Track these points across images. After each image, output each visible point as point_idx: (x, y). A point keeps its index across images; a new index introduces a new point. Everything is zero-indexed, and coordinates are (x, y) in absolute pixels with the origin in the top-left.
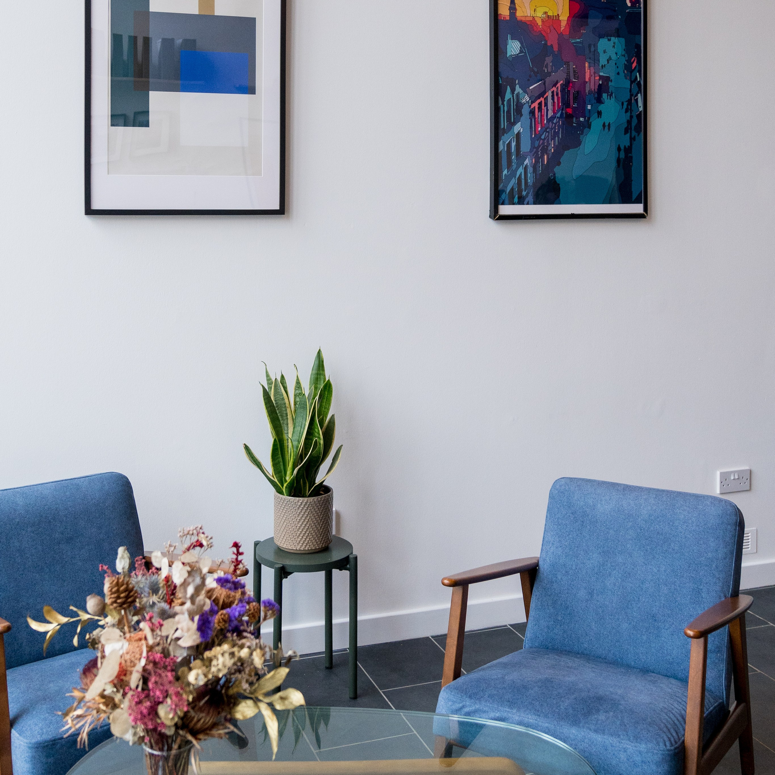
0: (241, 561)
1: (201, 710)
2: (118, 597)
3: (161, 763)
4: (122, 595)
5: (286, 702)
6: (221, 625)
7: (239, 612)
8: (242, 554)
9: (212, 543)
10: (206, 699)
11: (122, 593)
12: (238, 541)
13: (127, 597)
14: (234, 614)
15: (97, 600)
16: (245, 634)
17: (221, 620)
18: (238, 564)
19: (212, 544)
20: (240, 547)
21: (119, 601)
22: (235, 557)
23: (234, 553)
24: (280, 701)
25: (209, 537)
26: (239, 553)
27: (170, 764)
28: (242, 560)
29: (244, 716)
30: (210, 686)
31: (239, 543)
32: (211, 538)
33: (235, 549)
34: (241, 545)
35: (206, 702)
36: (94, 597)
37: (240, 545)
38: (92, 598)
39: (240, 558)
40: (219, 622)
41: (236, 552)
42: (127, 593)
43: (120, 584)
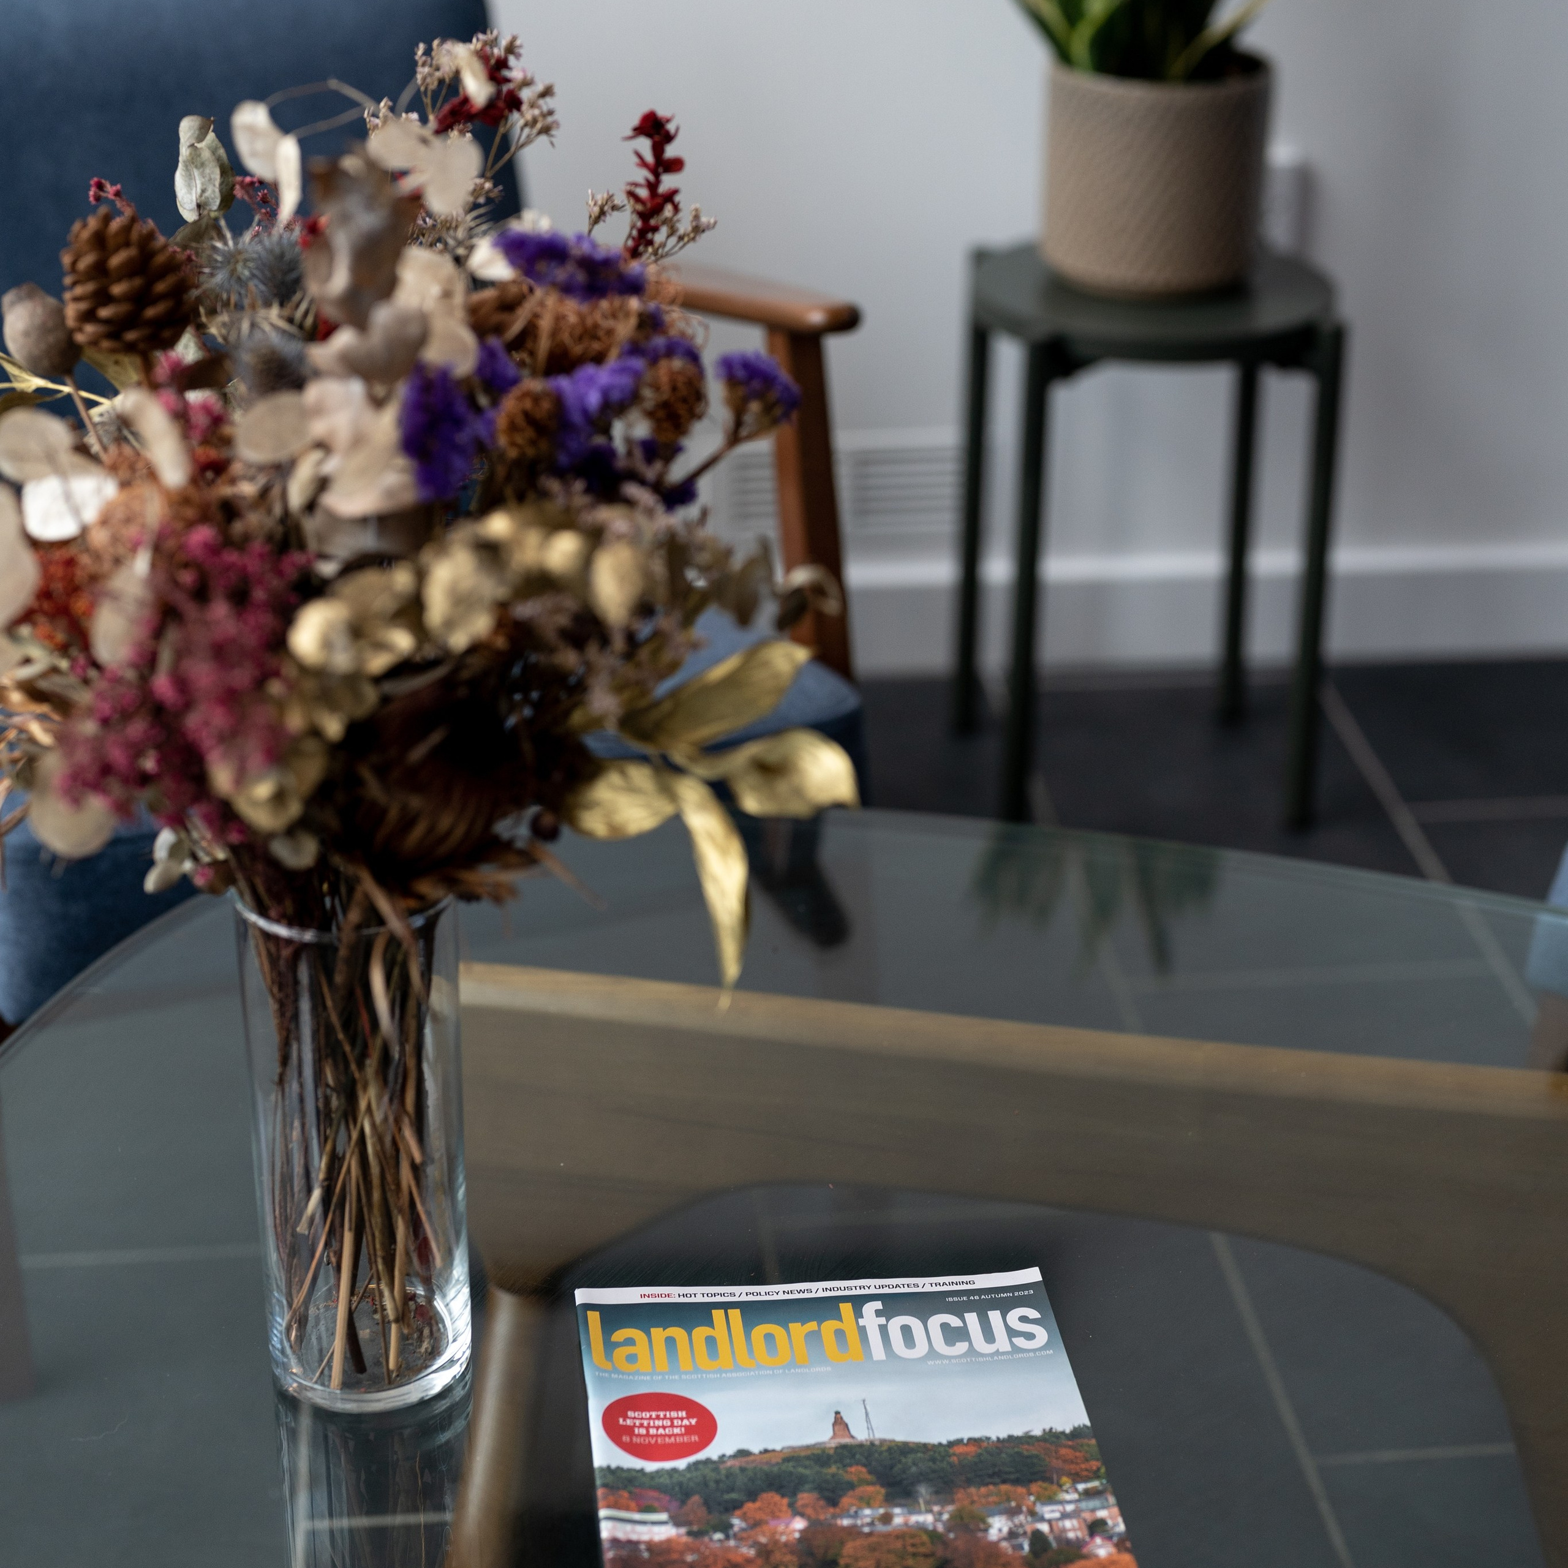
0: (670, 197)
1: (413, 780)
2: (102, 297)
3: (304, 973)
4: (117, 289)
5: (782, 786)
6: (519, 440)
7: (605, 393)
8: (675, 165)
9: (551, 113)
10: (436, 738)
11: (119, 280)
12: (662, 112)
13: (140, 299)
14: (581, 399)
15: (39, 310)
16: (632, 490)
17: (520, 421)
18: (658, 210)
19: (550, 119)
20: (669, 138)
21: (104, 313)
22: (642, 175)
23: (643, 163)
24: (753, 779)
25: (539, 87)
26: (665, 165)
27: (339, 979)
28: (675, 192)
29: (614, 828)
30: (462, 692)
31: (668, 121)
32: (547, 92)
33: (644, 145)
34: (677, 130)
35: (435, 753)
36: (30, 296)
37: (671, 127)
38: (20, 299)
39: (668, 182)
40: (513, 427)
41: (649, 158)
42: (137, 282)
43: (111, 243)
